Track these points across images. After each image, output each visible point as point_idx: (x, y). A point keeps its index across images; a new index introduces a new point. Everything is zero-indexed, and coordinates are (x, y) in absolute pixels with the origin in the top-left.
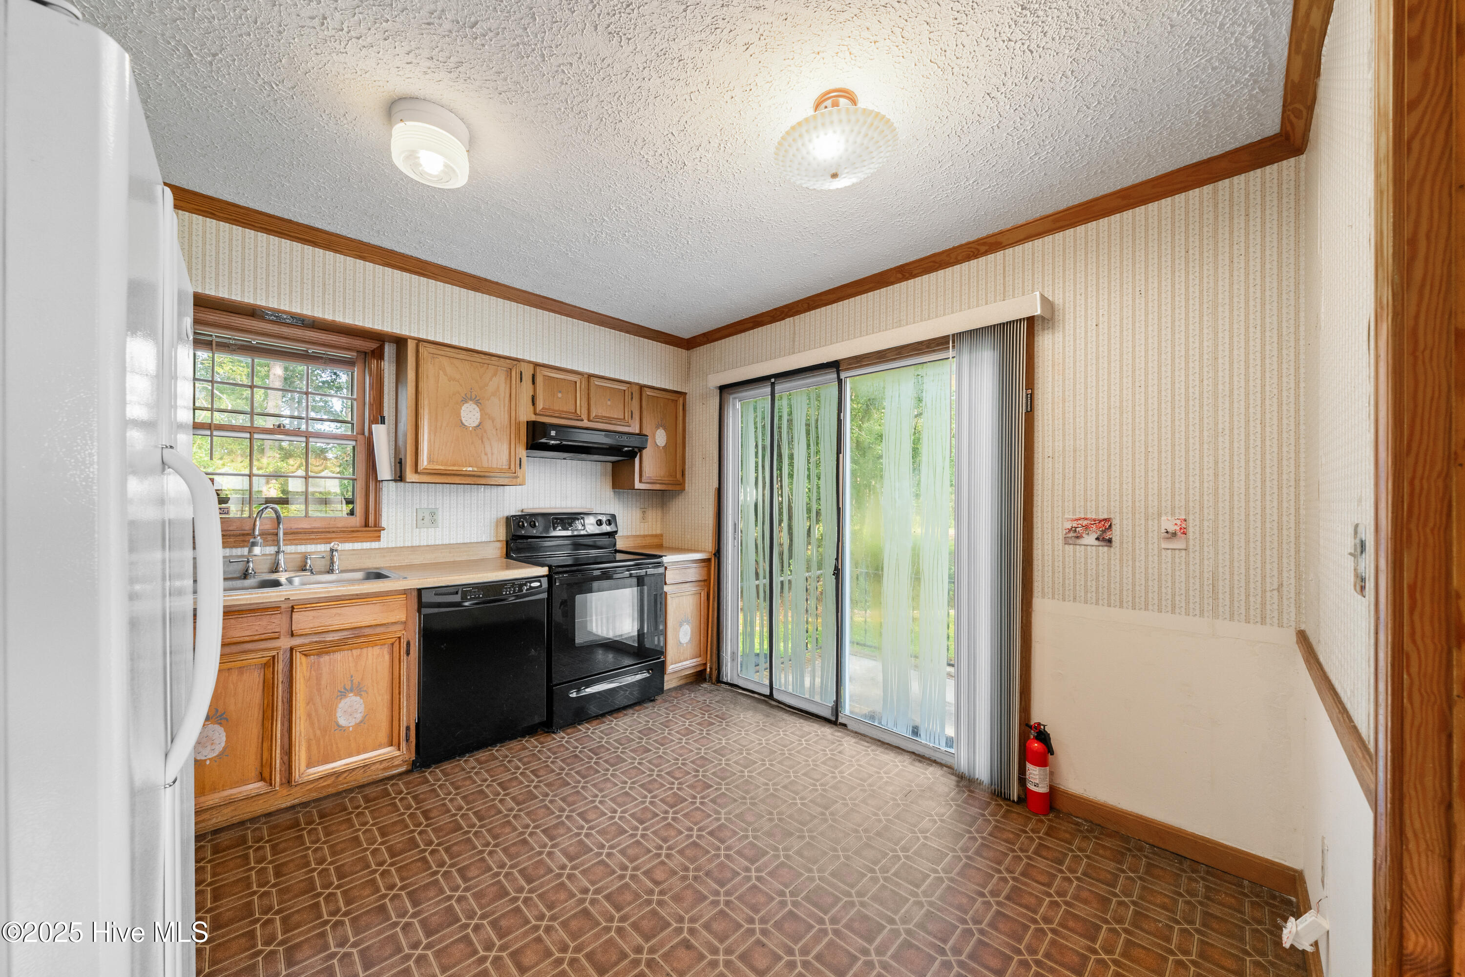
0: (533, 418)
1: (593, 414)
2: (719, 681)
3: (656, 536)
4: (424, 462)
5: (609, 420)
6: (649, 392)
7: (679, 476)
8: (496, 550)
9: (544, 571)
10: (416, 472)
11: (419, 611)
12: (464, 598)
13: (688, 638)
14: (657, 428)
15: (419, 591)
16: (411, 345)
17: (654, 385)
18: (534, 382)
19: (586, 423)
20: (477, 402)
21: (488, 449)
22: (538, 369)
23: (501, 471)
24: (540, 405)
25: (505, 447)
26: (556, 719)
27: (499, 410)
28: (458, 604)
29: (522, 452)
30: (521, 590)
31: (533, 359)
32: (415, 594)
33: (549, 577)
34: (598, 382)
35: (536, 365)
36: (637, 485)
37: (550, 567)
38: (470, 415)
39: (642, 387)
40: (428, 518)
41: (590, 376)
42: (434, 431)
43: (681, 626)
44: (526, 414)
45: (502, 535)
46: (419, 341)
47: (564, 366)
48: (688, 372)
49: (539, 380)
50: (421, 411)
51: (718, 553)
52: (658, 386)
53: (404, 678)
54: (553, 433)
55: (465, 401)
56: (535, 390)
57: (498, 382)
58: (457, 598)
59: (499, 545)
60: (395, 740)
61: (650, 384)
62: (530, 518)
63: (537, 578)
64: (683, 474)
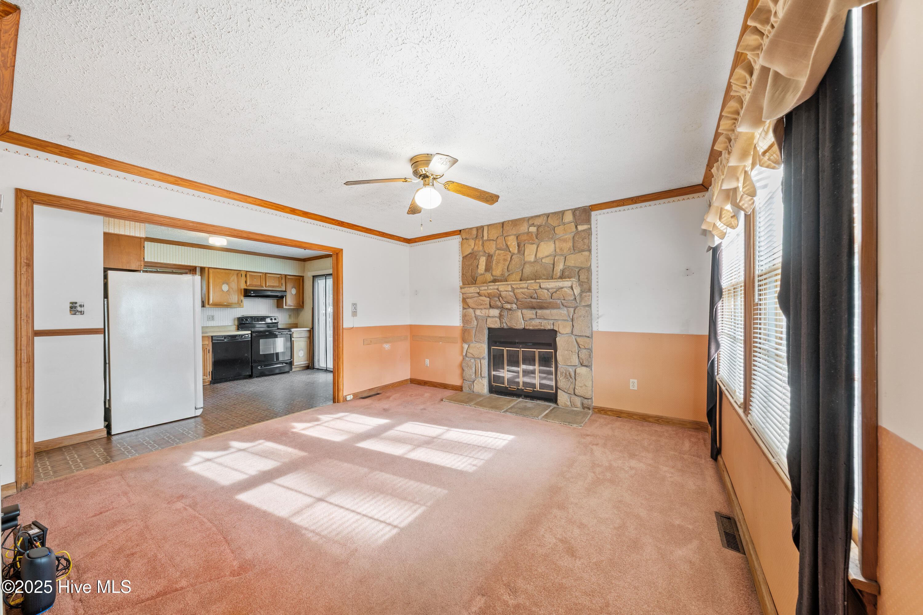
0: (246, 288)
1: (267, 285)
2: (313, 368)
3: (295, 324)
4: (211, 302)
5: (273, 287)
6: (289, 277)
7: (301, 304)
8: (234, 328)
9: (250, 332)
10: (209, 305)
11: (212, 341)
12: (225, 338)
13: (302, 355)
14: (292, 288)
15: (212, 337)
16: (206, 269)
17: (291, 274)
18: (246, 276)
19: (265, 288)
20: (227, 284)
21: (231, 298)
22: (247, 273)
23: (235, 304)
24: (248, 284)
25: (237, 296)
26: (254, 374)
27: (234, 285)
28: (223, 340)
29: (242, 298)
30: (242, 337)
31: (246, 270)
32: (211, 337)
33: (251, 334)
34: (269, 275)
35: (247, 271)
36: (284, 307)
37: (251, 331)
38: (225, 288)
39: (286, 275)
40: (211, 318)
41: (266, 273)
42: (214, 292)
43: (299, 351)
44: (243, 286)
45: (236, 323)
46: (209, 268)
47: (256, 271)
48: (304, 270)
49: (248, 276)
50: (210, 287)
51: (313, 328)
52: (292, 274)
53: (208, 359)
54: (252, 292)
55: (223, 284)
56: (246, 279)
57: (234, 278)
58: (223, 339)
59: (235, 326)
60: (206, 375)
61: (289, 274)
62: (246, 318)
63: (247, 334)
64: (303, 303)
